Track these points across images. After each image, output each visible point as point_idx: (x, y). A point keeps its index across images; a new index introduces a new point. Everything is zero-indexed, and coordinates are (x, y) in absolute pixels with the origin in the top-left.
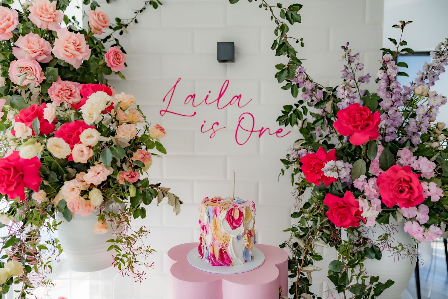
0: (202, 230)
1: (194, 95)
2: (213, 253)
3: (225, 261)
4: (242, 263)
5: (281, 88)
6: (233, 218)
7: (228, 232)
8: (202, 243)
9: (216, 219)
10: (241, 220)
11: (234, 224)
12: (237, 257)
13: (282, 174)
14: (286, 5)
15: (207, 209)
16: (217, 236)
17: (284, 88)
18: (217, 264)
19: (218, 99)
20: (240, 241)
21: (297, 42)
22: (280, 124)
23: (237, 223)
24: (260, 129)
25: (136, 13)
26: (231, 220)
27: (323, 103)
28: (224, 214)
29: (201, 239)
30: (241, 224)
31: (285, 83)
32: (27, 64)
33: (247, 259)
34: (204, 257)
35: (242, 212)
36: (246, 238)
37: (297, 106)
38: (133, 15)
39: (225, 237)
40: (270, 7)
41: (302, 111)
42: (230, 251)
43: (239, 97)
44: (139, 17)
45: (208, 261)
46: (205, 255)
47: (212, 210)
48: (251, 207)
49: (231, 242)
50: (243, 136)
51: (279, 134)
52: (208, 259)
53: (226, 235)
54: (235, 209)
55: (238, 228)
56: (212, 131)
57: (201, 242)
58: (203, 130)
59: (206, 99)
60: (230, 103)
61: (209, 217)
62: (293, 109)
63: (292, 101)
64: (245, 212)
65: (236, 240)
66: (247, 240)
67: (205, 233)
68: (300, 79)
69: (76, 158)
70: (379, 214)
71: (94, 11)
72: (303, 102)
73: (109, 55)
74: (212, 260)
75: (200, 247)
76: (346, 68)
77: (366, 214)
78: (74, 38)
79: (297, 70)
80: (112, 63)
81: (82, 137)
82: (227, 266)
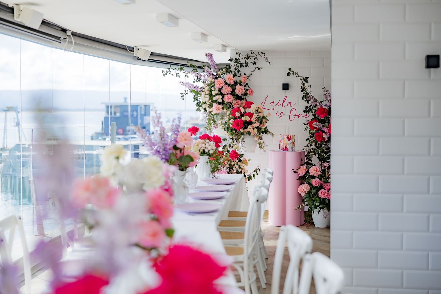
1: (274, 102)
2: (283, 148)
3: (287, 149)
9: (284, 138)
11: (289, 140)
12: (290, 149)
13: (305, 130)
14: (304, 77)
16: (284, 143)
17: (305, 101)
19: (283, 103)
20: (290, 144)
21: (309, 86)
22: (305, 113)
24: (299, 115)
26: (288, 138)
28: (286, 137)
29: (279, 145)
30: (291, 140)
31: (305, 99)
32: (230, 96)
37: (310, 107)
38: (251, 73)
39: (286, 143)
40: (300, 77)
42: (288, 147)
43: (290, 103)
44: (253, 73)
46: (281, 149)
47: (283, 136)
49: (288, 145)
50: (292, 117)
51: (306, 117)
54: (289, 136)
56: (280, 116)
58: (277, 115)
59: (278, 104)
60: (287, 105)
63: (308, 105)
66: (292, 144)
67: (281, 143)
68: (309, 98)
69: (252, 120)
70: (328, 137)
71: (243, 76)
72: (312, 105)
73: (249, 92)
74: (283, 150)
75: (279, 147)
76: (325, 94)
77: (324, 137)
78: (241, 87)
79: (309, 96)
80: (250, 94)
81: (254, 116)
82: (287, 151)
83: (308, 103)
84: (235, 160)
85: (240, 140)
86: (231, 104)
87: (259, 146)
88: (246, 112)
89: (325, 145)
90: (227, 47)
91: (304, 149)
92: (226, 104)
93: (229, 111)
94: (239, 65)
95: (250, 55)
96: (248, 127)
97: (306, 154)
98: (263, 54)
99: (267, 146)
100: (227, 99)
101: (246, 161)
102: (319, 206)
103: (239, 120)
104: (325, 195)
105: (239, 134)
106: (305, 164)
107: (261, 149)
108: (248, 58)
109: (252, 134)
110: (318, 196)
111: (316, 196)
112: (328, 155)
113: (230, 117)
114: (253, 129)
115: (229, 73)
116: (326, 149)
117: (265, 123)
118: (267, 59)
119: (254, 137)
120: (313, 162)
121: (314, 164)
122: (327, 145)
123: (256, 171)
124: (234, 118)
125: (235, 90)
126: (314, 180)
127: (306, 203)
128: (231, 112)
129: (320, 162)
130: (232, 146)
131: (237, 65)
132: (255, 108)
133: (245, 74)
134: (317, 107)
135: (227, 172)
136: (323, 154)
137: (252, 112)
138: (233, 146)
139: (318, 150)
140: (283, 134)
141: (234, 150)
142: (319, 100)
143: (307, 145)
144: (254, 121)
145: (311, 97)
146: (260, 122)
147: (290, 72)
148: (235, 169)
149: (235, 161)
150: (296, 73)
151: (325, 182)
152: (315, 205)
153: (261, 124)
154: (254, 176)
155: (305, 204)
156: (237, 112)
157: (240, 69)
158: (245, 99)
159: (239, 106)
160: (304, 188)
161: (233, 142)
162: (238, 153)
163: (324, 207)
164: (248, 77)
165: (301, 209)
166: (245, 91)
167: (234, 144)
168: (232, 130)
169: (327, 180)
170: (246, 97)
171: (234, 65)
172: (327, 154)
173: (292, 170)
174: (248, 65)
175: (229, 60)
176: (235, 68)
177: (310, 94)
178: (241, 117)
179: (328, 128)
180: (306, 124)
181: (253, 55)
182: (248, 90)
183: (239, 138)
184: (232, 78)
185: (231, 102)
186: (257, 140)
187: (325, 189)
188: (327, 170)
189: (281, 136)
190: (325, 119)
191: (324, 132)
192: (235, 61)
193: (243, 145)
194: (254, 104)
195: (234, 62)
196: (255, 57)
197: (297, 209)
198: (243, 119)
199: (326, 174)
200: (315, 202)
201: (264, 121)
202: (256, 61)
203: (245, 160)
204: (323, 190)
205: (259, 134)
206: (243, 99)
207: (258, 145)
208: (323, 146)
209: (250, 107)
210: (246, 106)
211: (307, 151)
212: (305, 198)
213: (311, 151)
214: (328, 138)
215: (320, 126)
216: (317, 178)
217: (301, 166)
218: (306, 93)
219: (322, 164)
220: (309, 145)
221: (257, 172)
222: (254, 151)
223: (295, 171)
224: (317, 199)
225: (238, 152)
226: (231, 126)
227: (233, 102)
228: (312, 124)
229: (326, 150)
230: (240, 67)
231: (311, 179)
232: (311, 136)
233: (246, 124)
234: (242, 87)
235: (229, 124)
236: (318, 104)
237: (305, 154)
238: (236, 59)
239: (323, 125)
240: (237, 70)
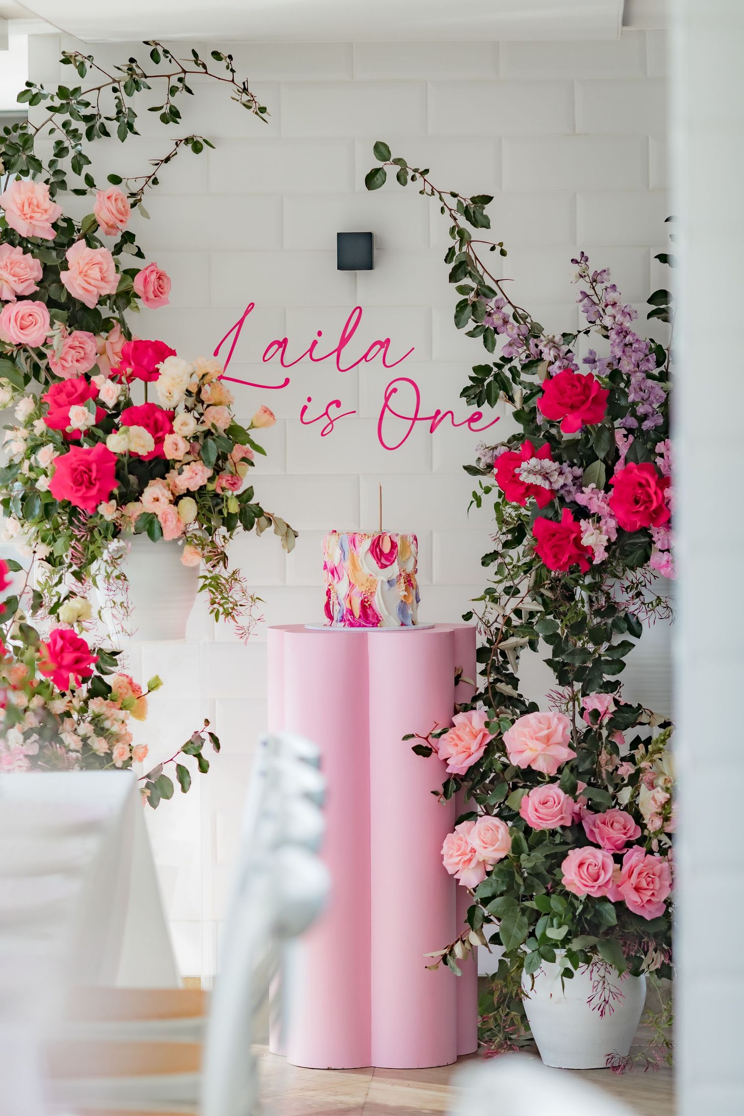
0: (331, 576)
1: (285, 340)
2: (350, 608)
3: (370, 619)
4: (398, 625)
5: (466, 334)
6: (381, 550)
7: (373, 573)
8: (332, 597)
9: (355, 553)
10: (394, 554)
11: (383, 561)
12: (390, 614)
13: (475, 503)
14: (467, 194)
15: (339, 541)
16: (356, 580)
17: (471, 334)
18: (357, 625)
19: (339, 350)
20: (393, 588)
21: (493, 249)
22: (469, 403)
23: (387, 559)
24: (433, 414)
25: (157, 164)
26: (379, 553)
27: (535, 365)
28: (367, 544)
29: (328, 593)
30: (394, 561)
31: (471, 325)
32: (34, 310)
33: (405, 622)
34: (335, 619)
35: (395, 541)
36: (403, 585)
37: (499, 366)
38: (150, 170)
39: (369, 581)
40: (439, 193)
41: (509, 375)
42: (378, 603)
43: (385, 344)
44: (163, 173)
45: (342, 623)
46: (337, 615)
47: (347, 540)
48: (409, 538)
49: (379, 588)
50: (394, 429)
51: (474, 425)
52: (341, 620)
53: (371, 578)
54: (384, 537)
55: (389, 567)
56: (325, 421)
57: (329, 597)
58: (306, 418)
59: (311, 350)
60: (365, 356)
61: (343, 551)
62: (493, 373)
63: (490, 359)
64: (399, 541)
65: (387, 586)
66: (404, 588)
67: (336, 580)
68: (497, 319)
69: (169, 452)
70: (609, 540)
71: (108, 193)
72: (511, 360)
73: (146, 281)
74: (349, 619)
75: (327, 606)
76: (585, 295)
77: (587, 541)
78: (99, 258)
79: (492, 304)
80: (151, 296)
81: (176, 424)
82: (373, 626)
83: (490, 345)
84: (72, 683)
85: (94, 567)
86: (42, 356)
87: (213, 603)
88: (129, 403)
89: (591, 588)
90: (10, 21)
91: (468, 616)
92: (12, 359)
93: (31, 399)
94: (82, 127)
95: (146, 64)
96: (141, 493)
97: (481, 641)
98: (223, 63)
99: (255, 599)
100: (17, 329)
101: (136, 689)
102: (565, 941)
103: (88, 452)
104: (601, 881)
105: (91, 530)
106: (480, 703)
107: (222, 617)
108: (134, 84)
109: (171, 531)
110: (556, 888)
111: (545, 883)
112: (611, 649)
113: (37, 432)
114: (176, 501)
115: (25, 173)
116: (597, 613)
117: (242, 468)
118: (245, 90)
119: (181, 550)
120: (528, 691)
121: (528, 698)
122: (605, 588)
123: (193, 747)
124: (59, 438)
125: (64, 276)
126: (538, 793)
127: (489, 930)
128: (39, 403)
129: (566, 691)
130: (49, 601)
131: (65, 125)
132: (186, 378)
133: (115, 180)
134: (542, 368)
135: (26, 756)
136: (579, 644)
137: (166, 405)
138: (58, 605)
139: (551, 617)
140: (347, 527)
141: (64, 627)
142: (552, 329)
143: (490, 592)
144: (180, 455)
145: (508, 310)
146: (213, 459)
147: (379, 164)
148: (71, 741)
149: (73, 692)
150: (416, 170)
151: (594, 808)
152: (545, 939)
153: (218, 470)
154: (181, 781)
155: (481, 936)
156: (81, 400)
157: (86, 147)
158: (118, 327)
159: (84, 367)
160: (476, 843)
161: (60, 581)
162: (90, 646)
163: (594, 949)
164: (133, 195)
165: (459, 963)
166: (121, 282)
167: (63, 590)
168: (47, 511)
169: (611, 790)
170: (128, 314)
171: (50, 126)
172: (605, 645)
173: (406, 738)
174: (136, 127)
175: (21, 97)
176: (59, 143)
177: (500, 295)
178: (100, 432)
179: (606, 492)
180: (482, 466)
181: (165, 66)
182: (139, 270)
183: (94, 558)
184: (41, 199)
185: (39, 344)
186: (196, 569)
187: (598, 846)
188: (605, 733)
189: (334, 538)
190: (587, 440)
191: (582, 512)
192: (57, 102)
193: (119, 599)
194: (173, 353)
195: (50, 108)
196: (174, 81)
197: (437, 967)
198: (116, 443)
199: (604, 757)
200: (542, 921)
201: (237, 453)
202: (180, 100)
203: (131, 683)
204: (589, 850)
205: (210, 531)
206: (105, 326)
207: (206, 595)
208: (580, 593)
209: (152, 375)
210: (129, 370)
211: (488, 625)
212: (486, 901)
213: (514, 623)
214: (607, 549)
215: (561, 481)
216: (553, 780)
217: (456, 712)
218: (474, 285)
219: (574, 698)
220: (500, 588)
221: (199, 756)
222: (178, 634)
223: (424, 743)
224: (556, 903)
225: (91, 639)
226: (43, 484)
227: (55, 342)
228: (517, 471)
229: (596, 620)
230: (84, 140)
231: (515, 787)
232: (510, 537)
233: (130, 473)
234: (103, 254)
235: (33, 475)
236: (548, 356)
237: (479, 646)
238: (63, 92)
239: (578, 471)
240: (72, 153)
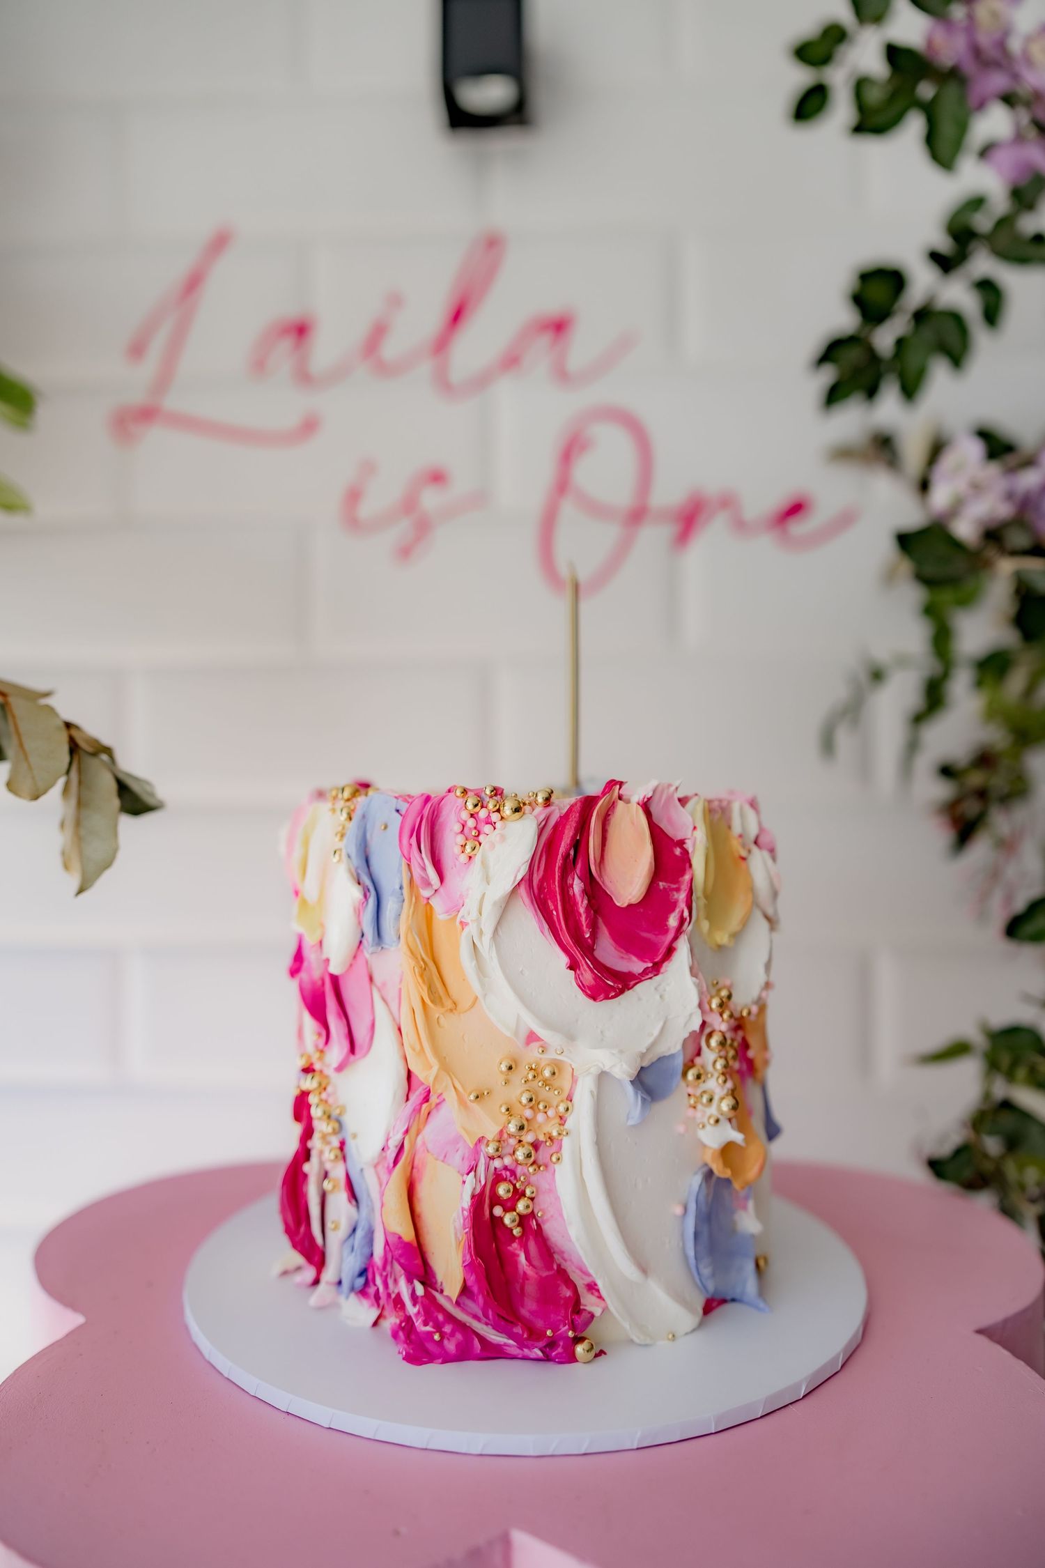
0: (310, 1023)
2: (408, 1235)
3: (528, 1307)
4: (685, 1318)
6: (595, 890)
7: (548, 1025)
8: (315, 1143)
9: (436, 903)
10: (672, 906)
11: (608, 951)
12: (644, 1270)
15: (352, 827)
16: (445, 1067)
18: (450, 1346)
20: (661, 1107)
23: (628, 943)
26: (583, 905)
28: (511, 848)
29: (301, 1108)
30: (670, 951)
33: (726, 1287)
34: (329, 1275)
35: (675, 834)
36: (715, 1085)
39: (523, 1072)
42: (574, 1209)
43: (559, 327)
45: (360, 1313)
46: (339, 1258)
48: (742, 815)
49: (581, 1120)
50: (584, 542)
52: (363, 1293)
53: (534, 1052)
54: (611, 807)
55: (642, 988)
57: (308, 1133)
61: (373, 891)
62: (910, 298)
64: (699, 834)
65: (627, 1101)
66: (726, 1106)
67: (337, 1050)
74: (403, 1302)
75: (294, 1183)
82: (547, 1358)
83: (944, 147)
